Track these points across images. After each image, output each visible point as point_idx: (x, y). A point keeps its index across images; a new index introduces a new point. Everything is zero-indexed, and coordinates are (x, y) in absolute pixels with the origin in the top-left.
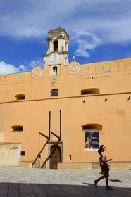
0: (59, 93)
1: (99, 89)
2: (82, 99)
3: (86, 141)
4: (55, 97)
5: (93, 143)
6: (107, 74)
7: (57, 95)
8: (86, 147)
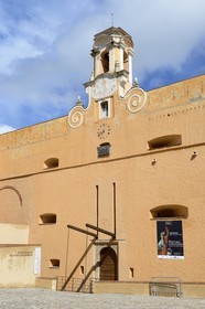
0: (111, 150)
1: (180, 136)
2: (150, 159)
3: (159, 239)
4: (105, 159)
5: (172, 243)
6: (196, 104)
7: (107, 155)
8: (160, 252)
